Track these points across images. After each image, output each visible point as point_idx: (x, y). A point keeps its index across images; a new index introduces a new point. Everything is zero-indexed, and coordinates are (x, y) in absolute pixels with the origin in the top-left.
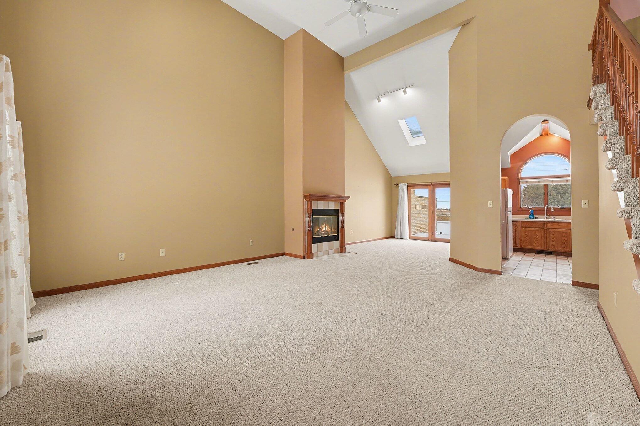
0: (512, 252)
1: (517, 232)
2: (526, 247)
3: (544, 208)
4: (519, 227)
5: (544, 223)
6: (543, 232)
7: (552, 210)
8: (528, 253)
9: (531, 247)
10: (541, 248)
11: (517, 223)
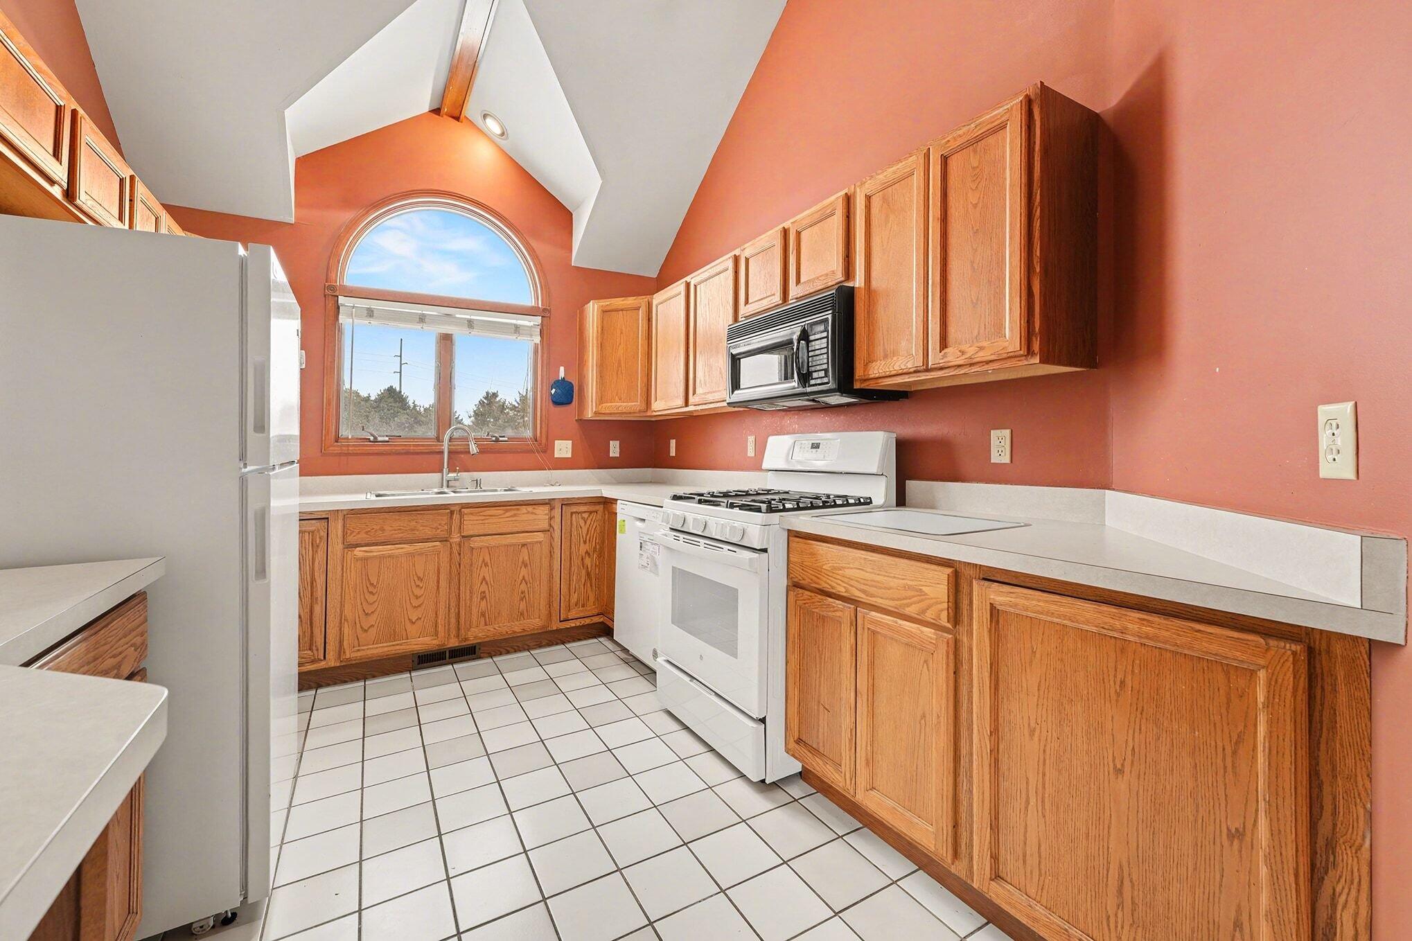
0: (294, 696)
1: (320, 581)
2: (369, 652)
3: (438, 439)
4: (337, 546)
5: (451, 511)
6: (445, 558)
7: (474, 449)
8: (374, 677)
9: (392, 648)
10: (435, 642)
11: (324, 523)
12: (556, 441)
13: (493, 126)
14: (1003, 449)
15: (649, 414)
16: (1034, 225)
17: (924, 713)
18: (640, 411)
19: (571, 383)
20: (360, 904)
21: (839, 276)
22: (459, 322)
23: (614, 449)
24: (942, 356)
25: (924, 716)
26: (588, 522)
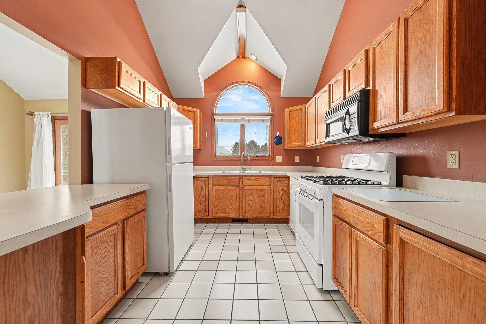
1: (207, 194)
2: (218, 216)
4: (211, 186)
5: (240, 178)
6: (238, 192)
7: (249, 159)
8: (221, 223)
9: (224, 216)
10: (236, 216)
11: (208, 179)
12: (276, 157)
13: (254, 57)
14: (454, 161)
15: (305, 147)
16: (453, 40)
17: (375, 281)
18: (302, 146)
19: (281, 137)
20: (192, 282)
21: (363, 86)
22: (245, 120)
23: (297, 159)
24: (404, 116)
25: (375, 282)
26: (283, 184)
